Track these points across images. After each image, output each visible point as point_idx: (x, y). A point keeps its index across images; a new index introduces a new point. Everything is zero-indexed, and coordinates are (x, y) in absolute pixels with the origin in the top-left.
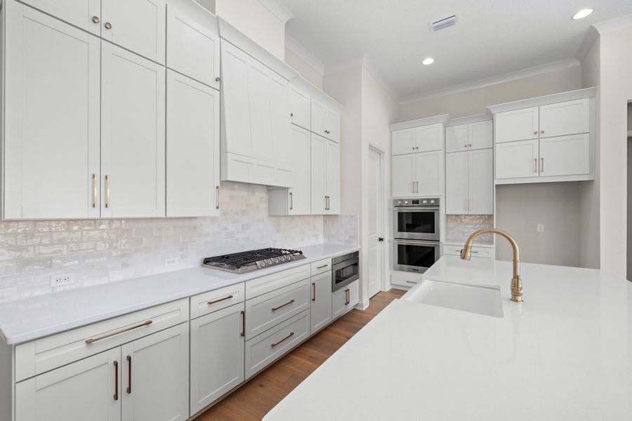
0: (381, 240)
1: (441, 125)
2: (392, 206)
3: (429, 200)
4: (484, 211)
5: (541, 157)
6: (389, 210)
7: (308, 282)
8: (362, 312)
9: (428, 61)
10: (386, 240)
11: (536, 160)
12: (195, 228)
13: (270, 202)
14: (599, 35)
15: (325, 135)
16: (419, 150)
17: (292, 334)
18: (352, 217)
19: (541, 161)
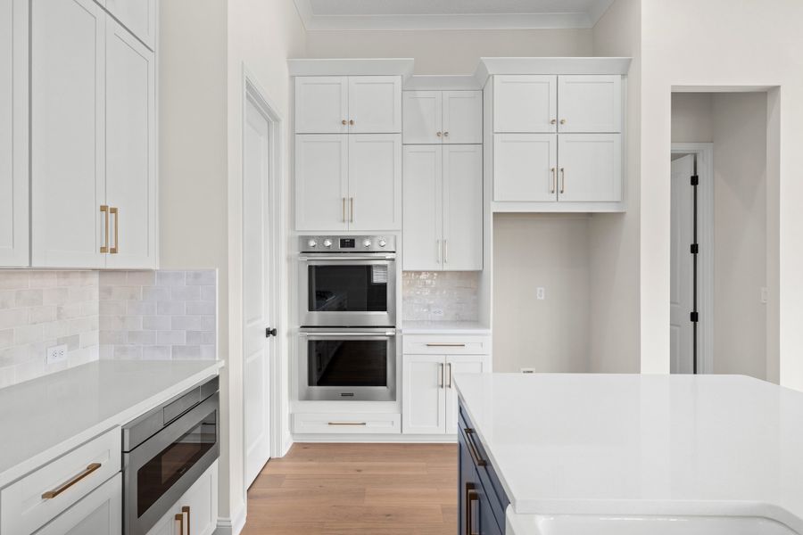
0: (271, 332)
1: (398, 80)
2: (296, 253)
5: (560, 168)
10: (283, 331)
11: (553, 170)
16: (354, 129)
18: (197, 276)
19: (560, 173)
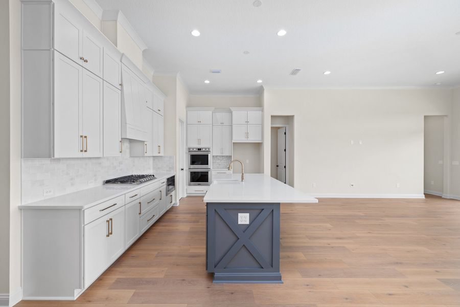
0: (182, 169)
1: (211, 112)
2: (187, 152)
3: (206, 148)
4: (228, 154)
5: (248, 132)
6: (186, 153)
7: (159, 190)
8: (177, 207)
9: (207, 82)
10: (185, 169)
11: (246, 133)
12: (100, 163)
13: (131, 149)
14: (264, 90)
15: (158, 112)
16: (201, 123)
17: (154, 216)
18: (170, 157)
